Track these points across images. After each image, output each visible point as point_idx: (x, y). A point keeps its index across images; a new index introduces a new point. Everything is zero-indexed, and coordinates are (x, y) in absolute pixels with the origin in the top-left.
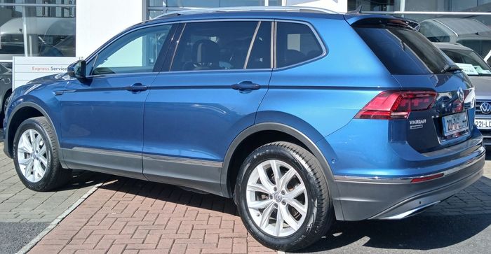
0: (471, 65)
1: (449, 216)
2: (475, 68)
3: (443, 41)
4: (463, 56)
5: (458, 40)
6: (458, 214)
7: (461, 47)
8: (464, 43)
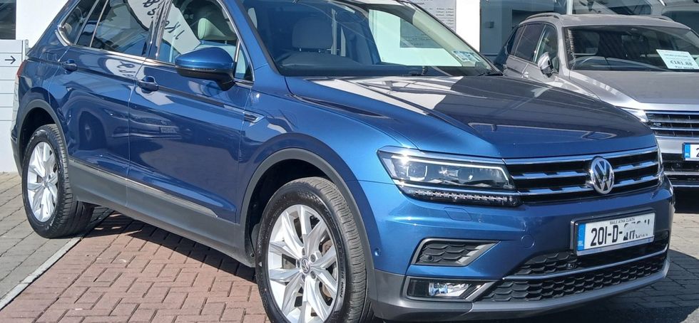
0: (687, 54)
1: (653, 309)
2: (695, 59)
3: (639, 14)
4: (673, 38)
5: (665, 11)
6: (669, 305)
7: (670, 22)
8: (674, 16)
